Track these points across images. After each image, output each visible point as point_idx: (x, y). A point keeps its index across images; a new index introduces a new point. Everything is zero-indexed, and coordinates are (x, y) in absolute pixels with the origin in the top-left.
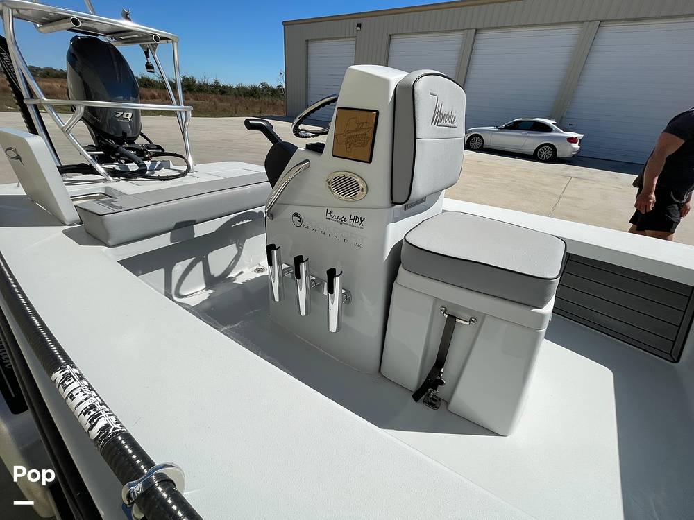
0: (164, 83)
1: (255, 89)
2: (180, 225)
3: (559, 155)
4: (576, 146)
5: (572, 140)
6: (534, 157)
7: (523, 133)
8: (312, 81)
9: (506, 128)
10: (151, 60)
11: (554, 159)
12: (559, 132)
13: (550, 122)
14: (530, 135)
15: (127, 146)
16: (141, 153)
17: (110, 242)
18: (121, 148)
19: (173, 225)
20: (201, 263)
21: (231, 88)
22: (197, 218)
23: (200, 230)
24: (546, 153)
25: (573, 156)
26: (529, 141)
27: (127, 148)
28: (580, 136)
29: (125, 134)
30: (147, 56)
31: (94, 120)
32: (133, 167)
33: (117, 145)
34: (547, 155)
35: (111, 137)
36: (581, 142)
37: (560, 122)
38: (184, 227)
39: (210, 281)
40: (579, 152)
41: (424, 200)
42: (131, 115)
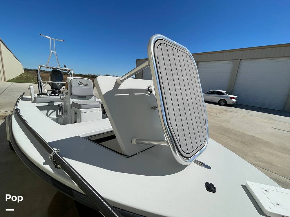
2: (50, 102)
3: (228, 103)
4: (234, 100)
5: (233, 98)
6: (218, 104)
7: (214, 95)
9: (207, 93)
11: (226, 105)
12: (227, 95)
13: (223, 92)
14: (216, 96)
15: (57, 90)
18: (56, 91)
19: (49, 102)
22: (55, 101)
23: (55, 104)
24: (223, 102)
25: (234, 104)
26: (216, 98)
28: (236, 97)
29: (57, 88)
31: (52, 85)
33: (55, 90)
34: (223, 103)
35: (54, 88)
36: (236, 99)
37: (232, 92)
38: (52, 102)
39: (57, 115)
40: (236, 102)
41: (86, 97)
42: (59, 84)
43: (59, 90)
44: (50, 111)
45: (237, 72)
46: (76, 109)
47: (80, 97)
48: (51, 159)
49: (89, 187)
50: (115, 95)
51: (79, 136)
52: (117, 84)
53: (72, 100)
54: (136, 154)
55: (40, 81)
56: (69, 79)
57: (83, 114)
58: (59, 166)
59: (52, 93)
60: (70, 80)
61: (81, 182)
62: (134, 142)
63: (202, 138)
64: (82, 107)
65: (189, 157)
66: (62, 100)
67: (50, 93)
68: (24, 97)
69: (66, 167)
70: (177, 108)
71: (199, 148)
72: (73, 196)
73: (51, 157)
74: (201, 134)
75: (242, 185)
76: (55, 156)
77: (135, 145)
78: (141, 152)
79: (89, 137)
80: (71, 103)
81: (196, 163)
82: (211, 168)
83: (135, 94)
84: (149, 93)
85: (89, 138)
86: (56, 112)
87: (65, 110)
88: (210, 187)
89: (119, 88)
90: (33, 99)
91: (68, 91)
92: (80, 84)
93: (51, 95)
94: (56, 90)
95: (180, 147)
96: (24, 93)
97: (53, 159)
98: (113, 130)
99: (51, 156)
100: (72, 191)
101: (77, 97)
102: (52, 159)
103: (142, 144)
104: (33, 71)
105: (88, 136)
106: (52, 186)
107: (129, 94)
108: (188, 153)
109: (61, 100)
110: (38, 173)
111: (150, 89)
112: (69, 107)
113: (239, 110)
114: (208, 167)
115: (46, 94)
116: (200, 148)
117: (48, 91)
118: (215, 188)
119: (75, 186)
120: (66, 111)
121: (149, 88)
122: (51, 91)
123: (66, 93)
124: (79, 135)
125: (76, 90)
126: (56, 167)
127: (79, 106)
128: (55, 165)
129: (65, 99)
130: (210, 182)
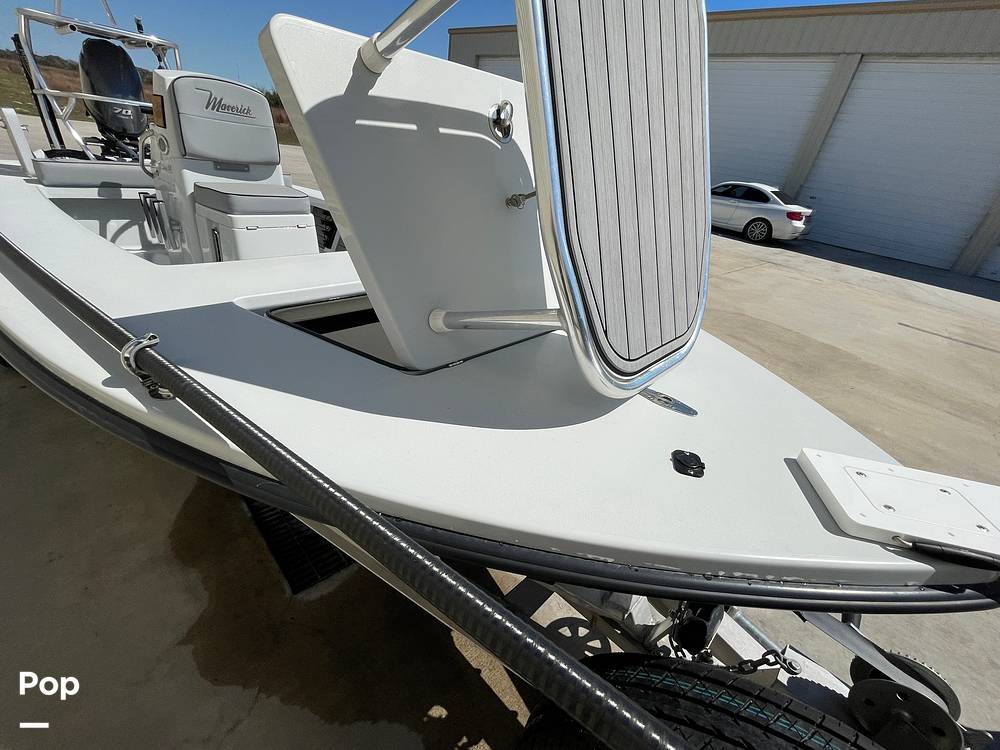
2: (104, 185)
3: (775, 234)
4: (799, 224)
5: (793, 216)
6: (742, 236)
7: (732, 201)
11: (769, 241)
12: (780, 204)
13: (768, 189)
14: (741, 204)
15: (128, 141)
17: (46, 183)
18: (120, 142)
19: (99, 183)
20: (136, 226)
22: (122, 183)
23: (128, 194)
24: (758, 231)
25: (796, 239)
26: (739, 213)
28: (807, 211)
33: (117, 139)
34: (760, 234)
35: (111, 131)
36: (809, 219)
37: (798, 193)
38: (110, 187)
39: (146, 243)
40: (804, 233)
41: (248, 170)
42: (130, 112)
43: (134, 138)
44: (114, 225)
45: (845, 95)
46: (216, 216)
47: (223, 167)
48: (130, 366)
49: (278, 449)
50: (358, 122)
51: (231, 305)
52: (365, 72)
53: (192, 178)
54: (447, 366)
55: (42, 92)
56: (162, 79)
57: (243, 237)
58: (164, 392)
59: (106, 151)
60: (168, 84)
61: (245, 434)
62: (438, 322)
63: (681, 315)
64: (238, 208)
65: (630, 370)
66: (151, 175)
67: (96, 149)
69: (187, 390)
70: (607, 182)
71: (668, 349)
72: (229, 480)
73: (127, 359)
74: (681, 302)
75: (787, 461)
76: (140, 355)
77: (443, 334)
78: (465, 360)
79: (271, 311)
80: (190, 190)
81: (649, 399)
82: (696, 413)
83: (442, 130)
84: (500, 134)
85: (274, 313)
86: (136, 228)
87: (171, 220)
88: (687, 464)
89: (371, 93)
90: (31, 170)
91: (169, 133)
92: (216, 105)
94: (121, 138)
95: (606, 332)
97: (137, 365)
98: (363, 290)
99: (127, 355)
100: (221, 466)
101: (211, 164)
102: (134, 365)
103: (466, 327)
105: (267, 308)
106: (148, 452)
107: (414, 127)
108: (629, 360)
109: (149, 180)
110: (92, 413)
111: (502, 116)
112: (185, 206)
113: (807, 262)
114: (689, 411)
115: (82, 155)
116: (671, 350)
117: (86, 140)
118: (702, 466)
119: (230, 450)
120: (175, 223)
121: (499, 112)
122: (101, 141)
123: (162, 144)
124: (234, 301)
125: (204, 132)
126: (155, 395)
127: (224, 203)
128: (148, 387)
129: (163, 172)
130: (688, 449)
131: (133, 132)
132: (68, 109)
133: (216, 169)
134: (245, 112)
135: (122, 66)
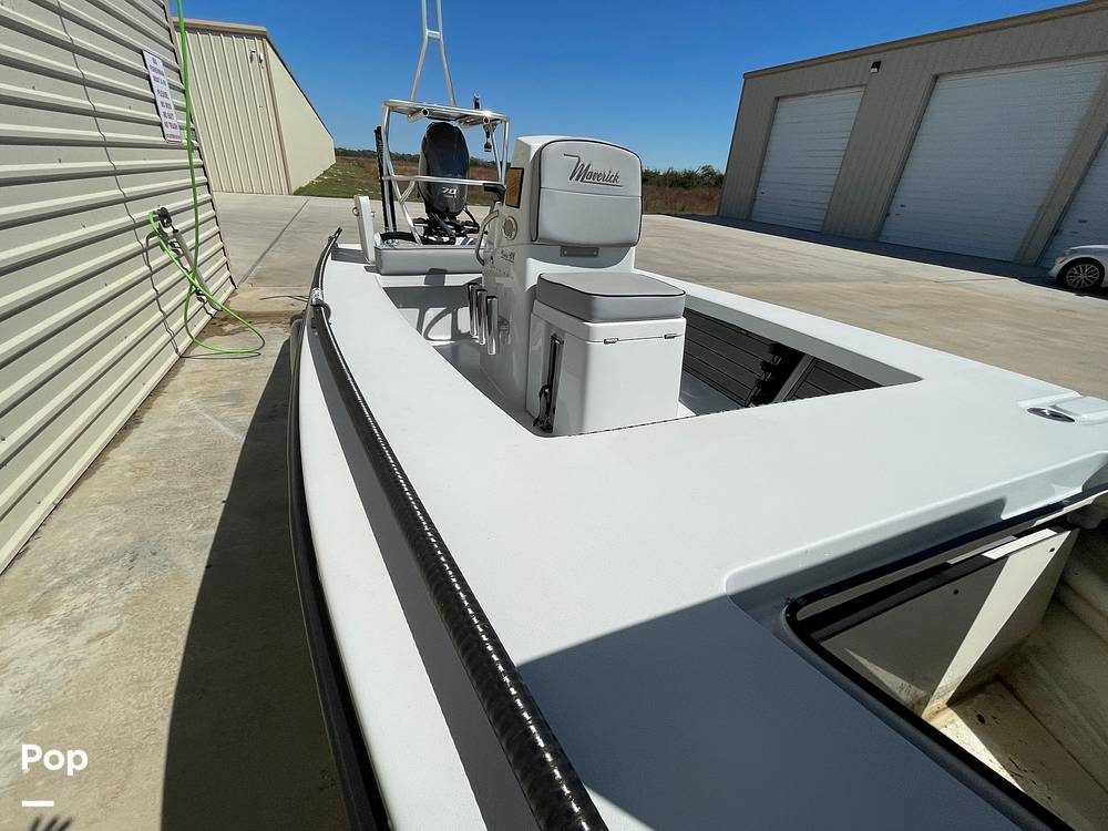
0: (494, 164)
1: (690, 176)
2: (430, 272)
8: (771, 162)
10: (489, 140)
15: (447, 220)
16: (458, 228)
17: (382, 272)
19: (426, 269)
20: (451, 315)
21: (656, 174)
22: (448, 269)
23: (450, 280)
27: (447, 223)
29: (448, 209)
30: (488, 137)
31: (430, 196)
32: (446, 239)
33: (441, 221)
35: (436, 211)
38: (437, 273)
39: (456, 334)
41: (597, 255)
42: (455, 191)
43: (453, 217)
44: (432, 313)
46: (562, 321)
47: (570, 252)
53: (536, 269)
55: (388, 178)
59: (428, 232)
60: (533, 152)
64: (600, 314)
66: (483, 262)
67: (419, 232)
68: (340, 246)
80: (532, 281)
86: (451, 320)
87: (499, 316)
90: (372, 256)
91: (521, 215)
93: (425, 241)
94: (443, 217)
96: (339, 231)
101: (559, 249)
104: (359, 156)
112: (520, 304)
115: (409, 237)
117: (415, 221)
120: (503, 322)
122: (425, 222)
125: (564, 211)
127: (582, 306)
131: (453, 211)
132: (407, 193)
133: (562, 254)
134: (611, 180)
135: (455, 146)
